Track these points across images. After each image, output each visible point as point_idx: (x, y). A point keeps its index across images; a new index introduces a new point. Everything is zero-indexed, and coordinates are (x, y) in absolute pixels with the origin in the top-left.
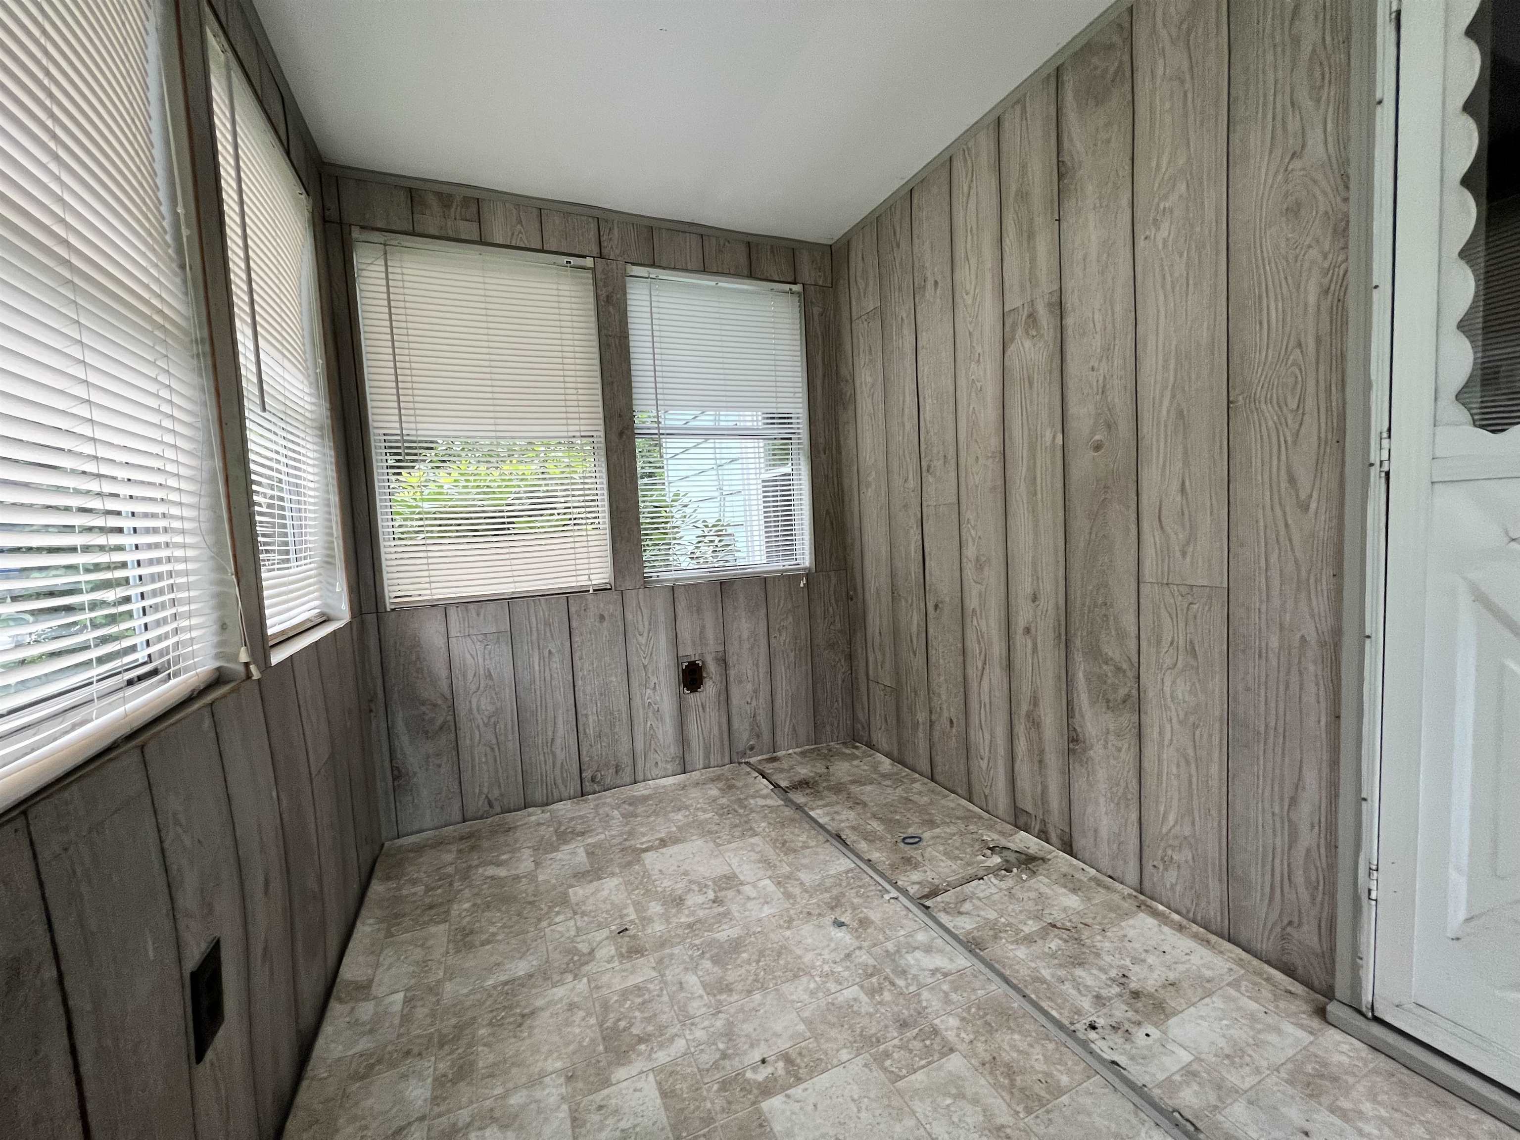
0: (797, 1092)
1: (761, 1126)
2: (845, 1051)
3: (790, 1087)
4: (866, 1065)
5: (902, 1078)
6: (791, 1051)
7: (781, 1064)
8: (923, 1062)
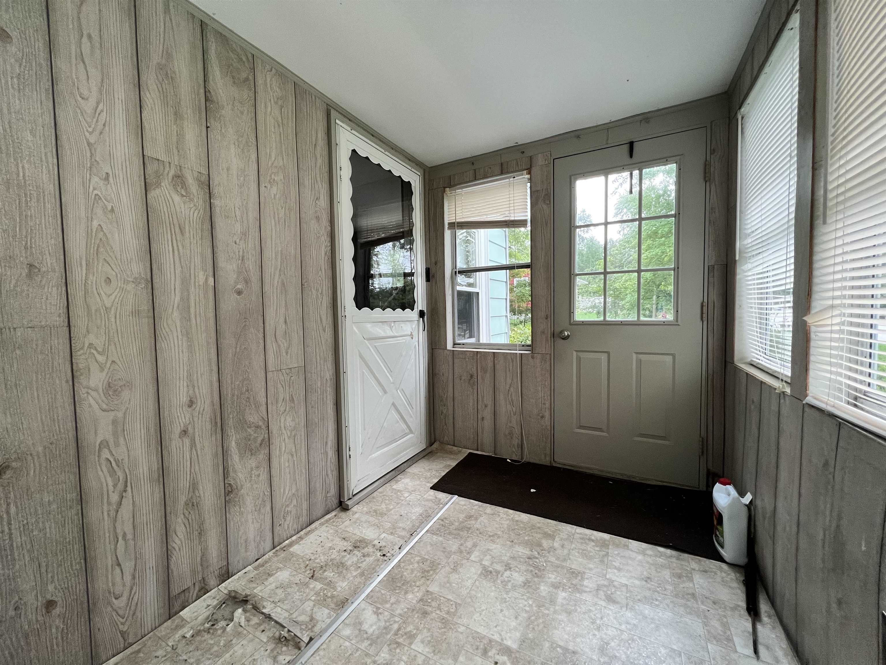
0: (497, 637)
1: (524, 641)
2: (459, 630)
3: (497, 642)
4: (460, 618)
5: (456, 603)
6: (480, 655)
7: (490, 654)
8: (442, 598)
